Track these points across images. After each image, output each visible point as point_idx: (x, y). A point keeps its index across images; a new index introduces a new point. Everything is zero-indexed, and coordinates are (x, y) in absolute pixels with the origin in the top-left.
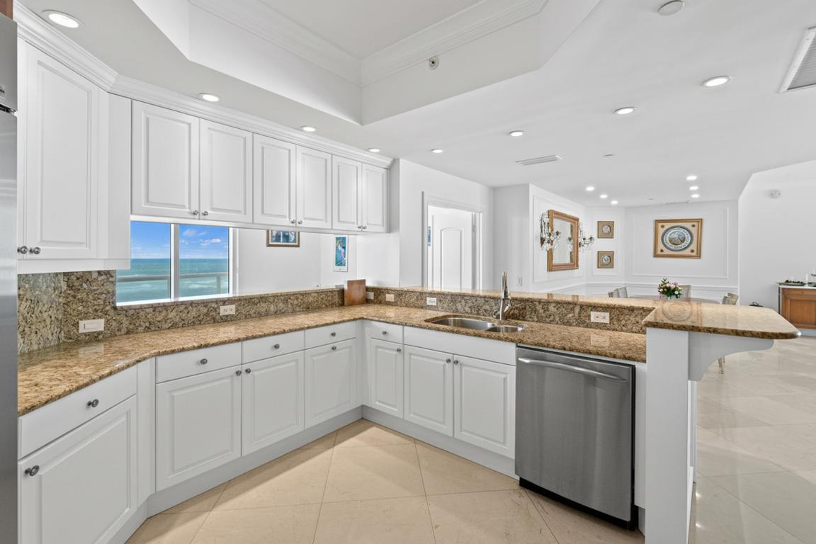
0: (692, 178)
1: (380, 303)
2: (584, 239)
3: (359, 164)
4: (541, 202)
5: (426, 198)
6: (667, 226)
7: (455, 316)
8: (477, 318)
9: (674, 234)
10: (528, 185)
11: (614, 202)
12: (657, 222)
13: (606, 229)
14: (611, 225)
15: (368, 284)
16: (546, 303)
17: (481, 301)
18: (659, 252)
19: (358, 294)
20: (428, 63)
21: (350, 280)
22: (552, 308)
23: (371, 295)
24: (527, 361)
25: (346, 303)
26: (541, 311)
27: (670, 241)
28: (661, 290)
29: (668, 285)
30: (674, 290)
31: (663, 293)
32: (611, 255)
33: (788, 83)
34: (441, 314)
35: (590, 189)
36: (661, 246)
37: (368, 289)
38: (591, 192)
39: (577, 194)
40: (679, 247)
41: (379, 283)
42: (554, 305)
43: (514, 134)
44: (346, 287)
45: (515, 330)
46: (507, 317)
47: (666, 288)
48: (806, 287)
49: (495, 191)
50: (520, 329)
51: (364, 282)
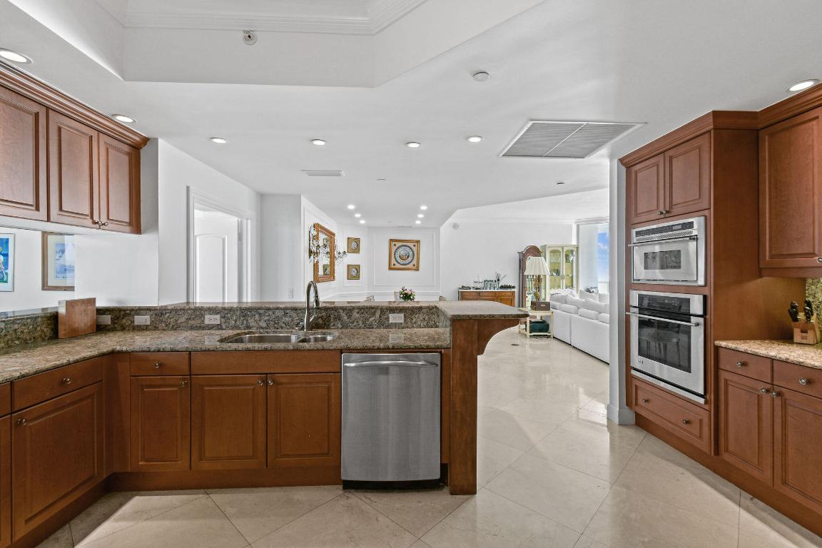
0: (424, 208)
1: (123, 329)
2: (339, 253)
3: (94, 134)
4: (311, 215)
5: (192, 195)
6: (398, 244)
7: (249, 333)
8: (276, 332)
9: (402, 252)
10: (300, 196)
11: (362, 222)
12: (391, 240)
13: (354, 245)
14: (357, 241)
15: (99, 304)
16: (349, 310)
17: (278, 313)
18: (392, 266)
19: (83, 320)
20: (242, 35)
21: (68, 299)
22: (355, 315)
23: (107, 319)
24: (353, 365)
25: (61, 333)
26: (346, 318)
27: (400, 257)
28: (402, 296)
29: (406, 292)
30: (410, 295)
31: (403, 298)
32: (358, 268)
33: (503, 153)
34: (231, 333)
35: (351, 207)
36: (393, 261)
37: (101, 311)
38: (351, 210)
39: (339, 211)
40: (407, 261)
41: (119, 302)
42: (357, 311)
43: (316, 143)
44: (62, 311)
45: (324, 339)
46: (313, 326)
47: (406, 294)
48: (472, 290)
49: (262, 197)
50: (329, 338)
51: (92, 301)
